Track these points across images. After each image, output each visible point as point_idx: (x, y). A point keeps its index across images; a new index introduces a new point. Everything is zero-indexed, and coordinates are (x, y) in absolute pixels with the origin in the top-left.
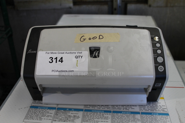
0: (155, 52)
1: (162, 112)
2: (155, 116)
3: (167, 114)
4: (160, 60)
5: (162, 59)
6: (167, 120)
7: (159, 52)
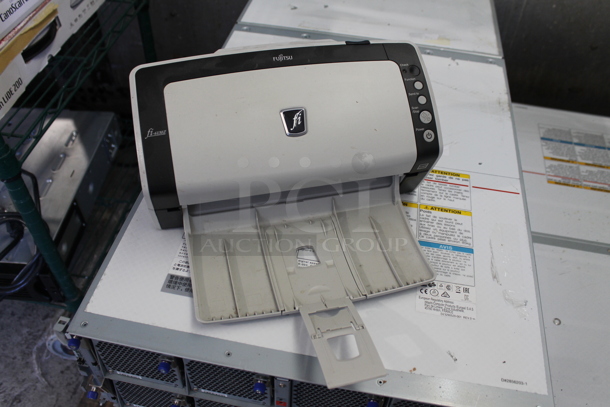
0: (413, 101)
1: (461, 244)
2: (444, 251)
3: (471, 251)
4: (425, 117)
5: (430, 116)
6: (468, 262)
7: (422, 100)
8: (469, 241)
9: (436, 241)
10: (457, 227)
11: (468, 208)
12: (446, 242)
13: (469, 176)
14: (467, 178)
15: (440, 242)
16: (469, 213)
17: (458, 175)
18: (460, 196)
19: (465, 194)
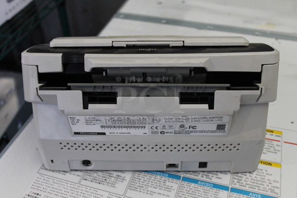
1: (269, 193)
8: (277, 190)
9: (247, 188)
10: (267, 177)
11: (278, 161)
12: (256, 190)
13: (281, 133)
14: (280, 134)
15: (250, 190)
16: (279, 165)
17: (272, 132)
18: (272, 149)
19: (277, 148)
